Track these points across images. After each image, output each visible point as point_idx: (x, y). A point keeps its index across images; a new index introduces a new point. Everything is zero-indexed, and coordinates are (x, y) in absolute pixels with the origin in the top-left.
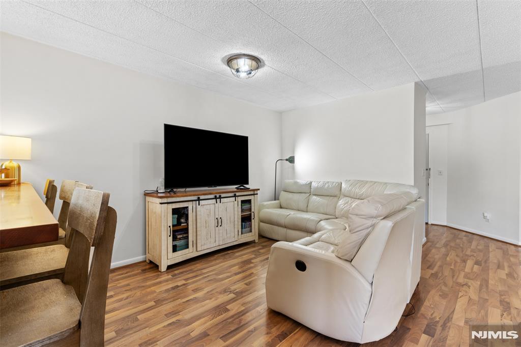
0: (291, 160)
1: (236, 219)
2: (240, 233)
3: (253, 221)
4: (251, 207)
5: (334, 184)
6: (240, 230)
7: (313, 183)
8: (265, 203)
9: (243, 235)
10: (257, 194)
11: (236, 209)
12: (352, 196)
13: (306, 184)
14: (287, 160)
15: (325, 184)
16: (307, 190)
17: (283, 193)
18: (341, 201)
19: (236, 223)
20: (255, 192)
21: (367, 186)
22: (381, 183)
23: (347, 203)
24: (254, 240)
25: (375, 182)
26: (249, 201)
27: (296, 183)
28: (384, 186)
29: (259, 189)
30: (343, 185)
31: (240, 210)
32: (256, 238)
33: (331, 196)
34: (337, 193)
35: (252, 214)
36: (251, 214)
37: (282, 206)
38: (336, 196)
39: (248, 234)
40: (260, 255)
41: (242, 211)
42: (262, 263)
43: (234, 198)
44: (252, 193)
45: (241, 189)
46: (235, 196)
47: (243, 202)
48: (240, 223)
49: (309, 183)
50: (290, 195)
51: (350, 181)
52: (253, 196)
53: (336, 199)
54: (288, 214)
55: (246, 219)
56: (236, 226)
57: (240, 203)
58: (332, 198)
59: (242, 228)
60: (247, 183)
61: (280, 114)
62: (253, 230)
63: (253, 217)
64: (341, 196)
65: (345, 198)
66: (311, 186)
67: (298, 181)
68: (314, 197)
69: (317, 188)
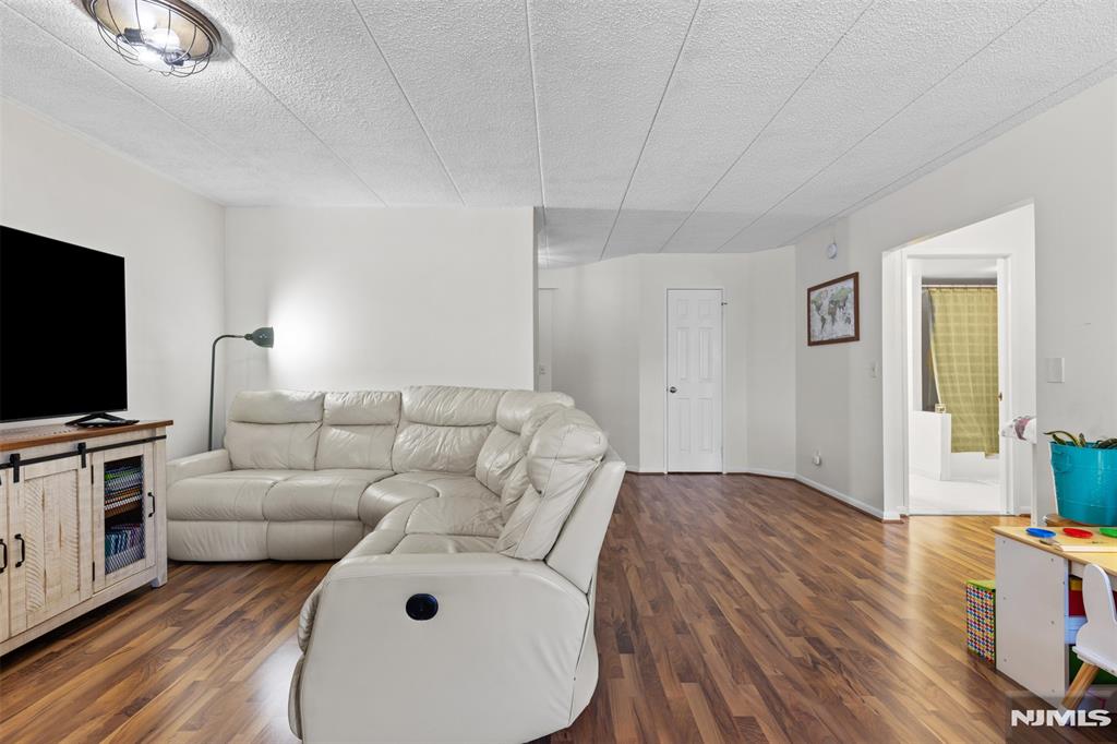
0: (263, 338)
1: (86, 528)
2: (100, 571)
3: (148, 522)
4: (141, 480)
5: (385, 396)
6: (100, 562)
7: (328, 397)
8: (184, 462)
9: (112, 575)
10: (164, 437)
11: (85, 495)
12: (428, 421)
13: (309, 401)
14: (248, 337)
15: (360, 398)
16: (315, 414)
17: (234, 428)
18: (405, 432)
19: (86, 541)
20: (154, 432)
21: (460, 397)
22: (486, 390)
23: (419, 436)
24: (156, 579)
25: (475, 390)
26: (135, 463)
27: (278, 398)
28: (494, 396)
29: (171, 423)
30: (406, 399)
31: (100, 495)
32: (160, 574)
33: (378, 425)
34: (392, 415)
35: (148, 501)
36: (140, 503)
37: (237, 463)
38: (390, 424)
39: (131, 566)
40: (193, 618)
41: (109, 495)
42: (216, 641)
43: (80, 457)
44: (145, 434)
45: (96, 425)
46: (81, 450)
47: (110, 467)
48: (101, 539)
49: (318, 398)
50: (261, 432)
51: (420, 387)
52: (148, 445)
53: (390, 431)
54: (270, 482)
55: (124, 521)
56: (86, 553)
57: (100, 473)
58: (382, 428)
59: (107, 554)
60: (123, 406)
61: (222, 210)
62: (149, 551)
63: (148, 509)
64: (403, 423)
65: (413, 427)
66: (323, 405)
67: (285, 392)
68: (334, 431)
69: (341, 410)
